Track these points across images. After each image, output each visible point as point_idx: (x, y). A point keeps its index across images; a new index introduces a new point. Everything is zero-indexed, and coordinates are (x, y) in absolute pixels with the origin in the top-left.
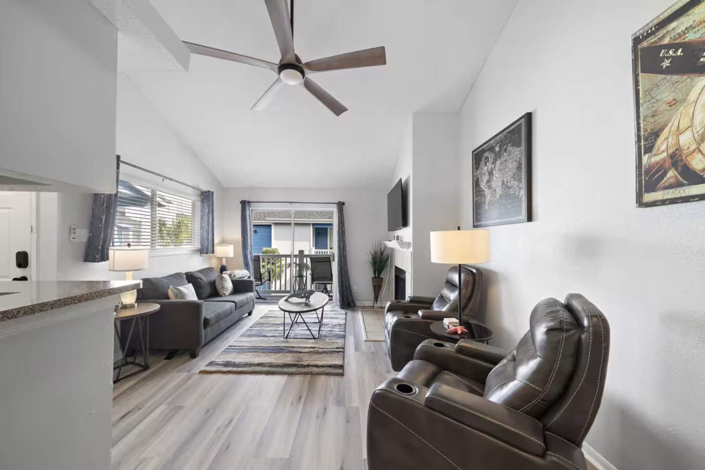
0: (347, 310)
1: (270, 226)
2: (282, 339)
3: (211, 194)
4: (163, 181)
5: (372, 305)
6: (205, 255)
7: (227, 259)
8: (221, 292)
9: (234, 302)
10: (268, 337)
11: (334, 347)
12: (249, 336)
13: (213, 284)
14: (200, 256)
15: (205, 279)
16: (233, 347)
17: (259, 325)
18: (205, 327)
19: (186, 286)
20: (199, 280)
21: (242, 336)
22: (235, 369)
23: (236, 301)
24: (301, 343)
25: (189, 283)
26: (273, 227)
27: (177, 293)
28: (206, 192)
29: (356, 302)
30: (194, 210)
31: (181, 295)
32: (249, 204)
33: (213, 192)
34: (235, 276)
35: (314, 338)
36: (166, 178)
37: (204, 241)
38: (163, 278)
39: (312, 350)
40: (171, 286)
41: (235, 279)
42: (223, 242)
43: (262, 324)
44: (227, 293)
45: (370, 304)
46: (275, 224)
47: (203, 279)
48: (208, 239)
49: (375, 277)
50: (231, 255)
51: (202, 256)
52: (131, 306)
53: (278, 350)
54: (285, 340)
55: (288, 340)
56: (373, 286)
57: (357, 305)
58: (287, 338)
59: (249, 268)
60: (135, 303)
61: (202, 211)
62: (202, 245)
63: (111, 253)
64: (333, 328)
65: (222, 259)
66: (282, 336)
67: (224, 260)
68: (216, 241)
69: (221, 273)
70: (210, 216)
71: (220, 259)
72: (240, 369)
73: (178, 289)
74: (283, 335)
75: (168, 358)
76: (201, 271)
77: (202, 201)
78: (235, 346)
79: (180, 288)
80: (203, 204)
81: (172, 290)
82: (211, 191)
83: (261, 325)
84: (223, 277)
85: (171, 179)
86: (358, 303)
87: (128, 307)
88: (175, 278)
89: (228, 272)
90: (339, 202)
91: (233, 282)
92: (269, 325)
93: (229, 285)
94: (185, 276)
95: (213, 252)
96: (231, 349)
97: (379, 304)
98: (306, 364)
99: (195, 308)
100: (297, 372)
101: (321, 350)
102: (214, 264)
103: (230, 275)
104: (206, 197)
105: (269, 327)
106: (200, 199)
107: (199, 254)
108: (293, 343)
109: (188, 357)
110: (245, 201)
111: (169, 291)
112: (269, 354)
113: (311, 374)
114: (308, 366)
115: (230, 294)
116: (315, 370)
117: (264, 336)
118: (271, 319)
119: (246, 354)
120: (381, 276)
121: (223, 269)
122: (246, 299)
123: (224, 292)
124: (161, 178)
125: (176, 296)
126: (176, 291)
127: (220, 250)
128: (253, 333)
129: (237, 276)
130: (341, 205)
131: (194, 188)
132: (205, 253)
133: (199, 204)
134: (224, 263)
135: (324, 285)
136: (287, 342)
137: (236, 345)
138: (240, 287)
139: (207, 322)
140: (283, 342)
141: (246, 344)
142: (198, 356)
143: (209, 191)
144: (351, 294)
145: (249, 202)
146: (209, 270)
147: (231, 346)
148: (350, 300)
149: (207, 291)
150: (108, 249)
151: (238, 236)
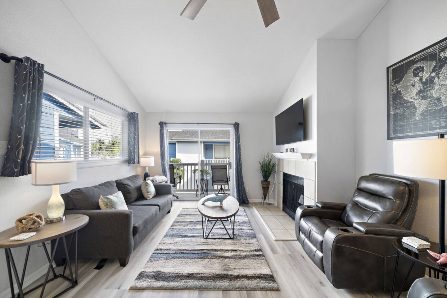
0: (245, 206)
1: (175, 143)
2: (202, 240)
3: (136, 115)
4: (95, 100)
5: (261, 202)
6: (131, 165)
7: (149, 167)
8: (146, 195)
9: (158, 205)
10: (189, 237)
11: (252, 249)
12: (173, 236)
13: (139, 189)
14: (128, 165)
15: (132, 185)
16: (160, 252)
17: (178, 224)
18: (134, 235)
19: (115, 194)
20: (128, 186)
21: (166, 236)
22: (166, 284)
23: (159, 204)
24: (221, 244)
25: (119, 190)
26: (177, 144)
27: (107, 203)
28: (132, 114)
29: (249, 200)
30: (123, 128)
31: (111, 204)
32: (166, 125)
33: (138, 114)
34: (156, 181)
35: (230, 238)
36: (98, 97)
37: (131, 153)
38: (95, 187)
39: (233, 253)
40: (101, 196)
41: (156, 184)
42: (146, 155)
43: (181, 222)
44: (151, 197)
45: (260, 201)
46: (178, 142)
47: (131, 185)
48: (135, 152)
49: (264, 181)
50: (153, 164)
51: (130, 166)
52: (59, 220)
53: (203, 255)
54: (205, 241)
55: (208, 240)
56: (262, 187)
57: (250, 202)
58: (206, 239)
59: (167, 174)
60: (63, 216)
61: (129, 129)
62: (129, 157)
63: (33, 166)
64: (242, 226)
65: (145, 168)
66: (201, 236)
67: (147, 168)
68: (140, 154)
69: (145, 180)
70: (136, 133)
71: (144, 168)
72: (172, 284)
73: (108, 198)
74: (202, 234)
75: (99, 267)
76: (129, 178)
77: (129, 121)
78: (161, 250)
79: (110, 197)
80: (130, 124)
81: (102, 200)
82: (137, 112)
83: (180, 224)
84: (147, 183)
85: (102, 99)
86: (250, 201)
87: (54, 222)
88: (106, 186)
89: (151, 178)
90: (236, 123)
91: (155, 186)
92: (186, 224)
93: (152, 190)
94: (115, 184)
95: (139, 162)
96: (158, 254)
97: (267, 201)
98: (236, 274)
99: (125, 218)
100: (231, 287)
101: (243, 254)
102: (139, 171)
103: (152, 181)
104: (132, 118)
105: (187, 225)
106: (127, 119)
107: (128, 163)
108: (214, 245)
109: (118, 265)
110: (163, 122)
111: (100, 201)
112: (196, 260)
113: (246, 289)
114: (238, 277)
115: (154, 197)
116: (247, 283)
117: (186, 236)
118: (187, 217)
119: (173, 260)
120: (268, 180)
121: (146, 176)
122: (167, 201)
123: (149, 195)
124: (93, 97)
125: (107, 205)
126: (106, 200)
127: (143, 161)
128: (174, 232)
129: (158, 182)
130: (237, 126)
131: (122, 109)
132: (132, 163)
133: (126, 123)
134: (147, 171)
135: (220, 186)
136: (208, 244)
137: (162, 248)
138: (161, 191)
139: (135, 229)
140: (204, 244)
141: (172, 247)
142: (128, 263)
143: (135, 113)
144: (245, 194)
145: (165, 123)
146: (135, 177)
147: (158, 250)
148: (245, 199)
149: (134, 195)
150: (30, 162)
151: (158, 150)
